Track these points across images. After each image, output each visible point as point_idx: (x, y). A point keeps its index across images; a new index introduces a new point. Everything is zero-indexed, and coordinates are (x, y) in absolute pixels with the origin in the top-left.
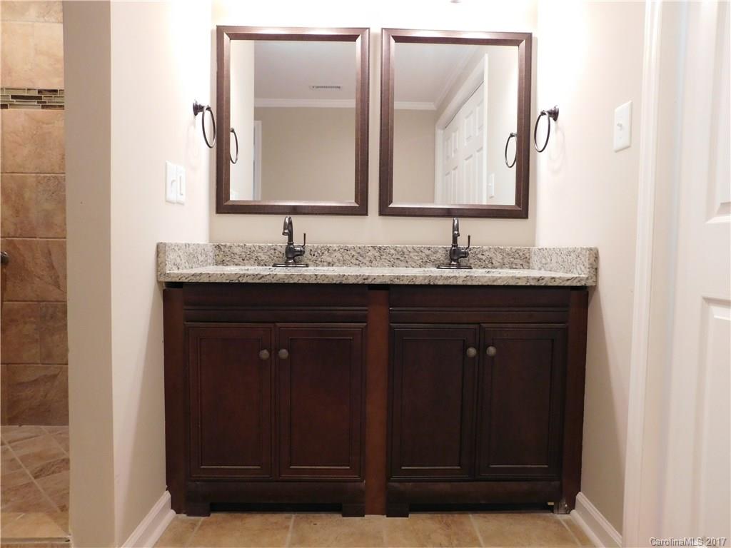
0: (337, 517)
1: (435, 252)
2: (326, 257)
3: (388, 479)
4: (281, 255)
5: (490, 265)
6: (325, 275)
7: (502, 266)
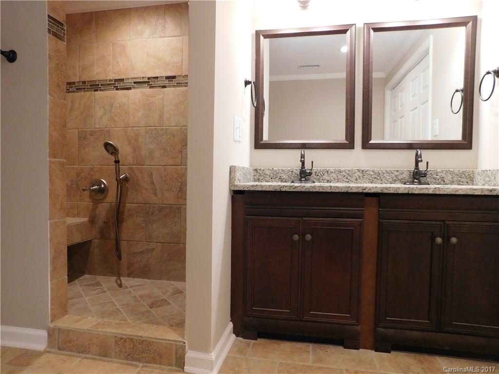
0: (341, 349)
1: (402, 174)
2: (326, 177)
3: (376, 325)
4: (296, 175)
5: (442, 183)
6: (336, 187)
7: (452, 183)
